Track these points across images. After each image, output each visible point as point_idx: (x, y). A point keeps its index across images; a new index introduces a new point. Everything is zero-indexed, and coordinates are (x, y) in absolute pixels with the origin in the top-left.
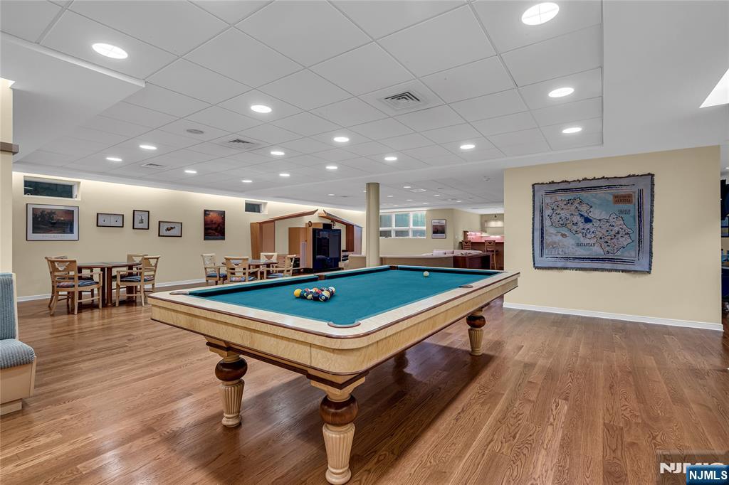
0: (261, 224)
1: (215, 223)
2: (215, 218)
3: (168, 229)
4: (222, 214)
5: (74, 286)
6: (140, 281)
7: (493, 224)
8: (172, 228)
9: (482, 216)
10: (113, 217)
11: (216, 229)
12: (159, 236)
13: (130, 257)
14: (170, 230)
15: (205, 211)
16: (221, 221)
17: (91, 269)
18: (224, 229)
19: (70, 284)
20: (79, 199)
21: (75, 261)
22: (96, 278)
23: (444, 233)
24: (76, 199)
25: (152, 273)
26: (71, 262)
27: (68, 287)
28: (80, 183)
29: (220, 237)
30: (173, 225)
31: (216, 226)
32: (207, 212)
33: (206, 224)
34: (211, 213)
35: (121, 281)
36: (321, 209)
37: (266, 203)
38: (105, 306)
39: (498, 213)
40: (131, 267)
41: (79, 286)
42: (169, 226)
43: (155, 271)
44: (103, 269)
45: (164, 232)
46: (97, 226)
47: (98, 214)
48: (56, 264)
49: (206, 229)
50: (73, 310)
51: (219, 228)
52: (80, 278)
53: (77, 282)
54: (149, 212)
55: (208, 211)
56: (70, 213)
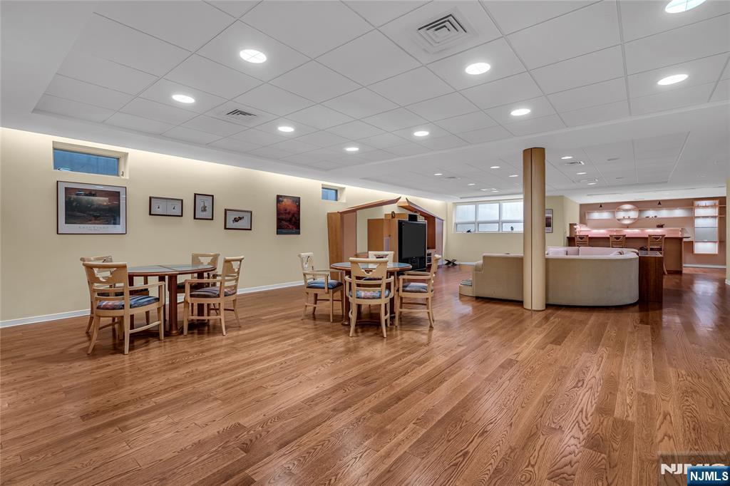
0: (343, 213)
1: (289, 213)
2: (289, 206)
3: (236, 220)
4: (297, 201)
5: (122, 307)
6: (219, 296)
7: (596, 215)
8: (240, 218)
9: (581, 206)
10: (170, 203)
11: (290, 221)
12: (225, 228)
13: (195, 259)
14: (238, 220)
15: (278, 197)
16: (295, 209)
17: (146, 276)
18: (299, 220)
19: (117, 303)
20: (127, 176)
21: (124, 267)
22: (154, 293)
23: (550, 226)
24: (123, 177)
25: (233, 283)
26: (118, 267)
27: (114, 308)
28: (126, 154)
29: (294, 230)
30: (241, 215)
31: (290, 216)
32: (281, 199)
33: (279, 213)
34: (285, 200)
35: (191, 296)
36: (404, 197)
37: (344, 188)
38: (168, 334)
39: (604, 202)
40: (200, 275)
41: (131, 306)
42: (237, 215)
43: (237, 280)
44: (162, 278)
45: (230, 224)
46: (150, 214)
47: (150, 198)
48: (96, 270)
49: (279, 220)
50: (122, 343)
51: (293, 219)
52: (132, 293)
53: (128, 300)
54: (213, 196)
55: (281, 196)
56: (115, 195)
